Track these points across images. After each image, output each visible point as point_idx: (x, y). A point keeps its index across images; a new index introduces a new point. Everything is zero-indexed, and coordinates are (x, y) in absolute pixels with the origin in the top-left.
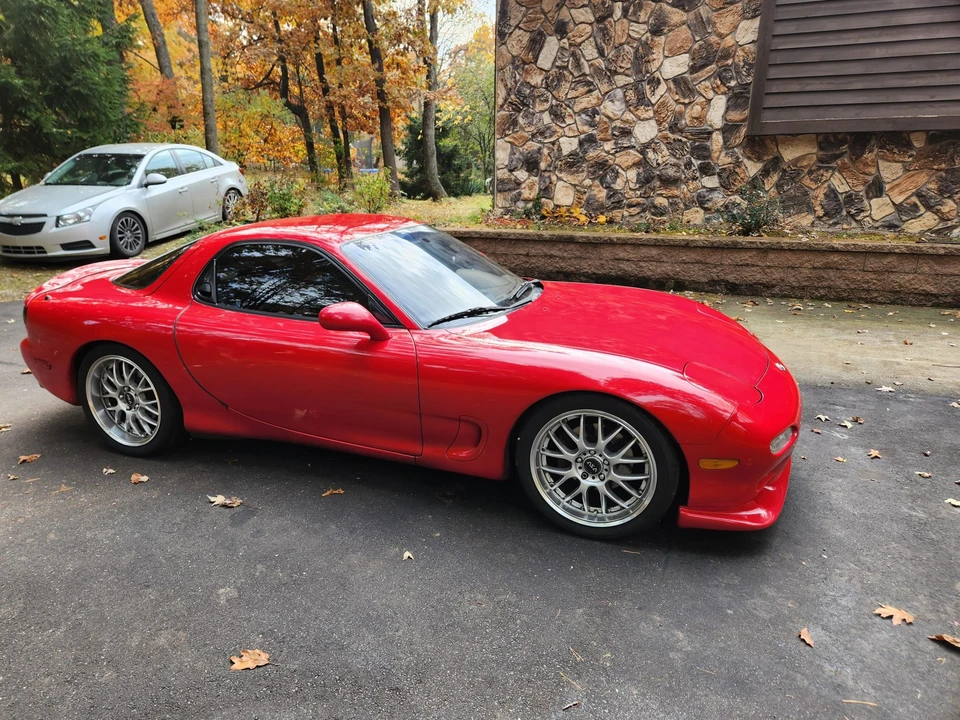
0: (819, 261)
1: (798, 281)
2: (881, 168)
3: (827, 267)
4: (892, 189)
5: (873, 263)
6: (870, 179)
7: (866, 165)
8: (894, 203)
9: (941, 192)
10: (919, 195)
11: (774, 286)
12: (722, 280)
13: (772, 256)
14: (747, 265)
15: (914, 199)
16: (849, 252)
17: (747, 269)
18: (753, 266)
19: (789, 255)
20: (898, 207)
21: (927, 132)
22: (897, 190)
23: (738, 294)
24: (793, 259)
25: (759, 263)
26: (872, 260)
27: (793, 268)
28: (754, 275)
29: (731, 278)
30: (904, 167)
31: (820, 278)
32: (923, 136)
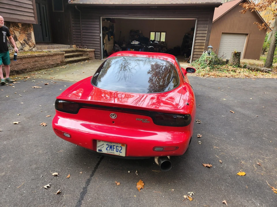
0: (34, 60)
1: (31, 67)
2: (15, 33)
3: (35, 61)
4: (19, 39)
5: (43, 59)
6: (13, 36)
7: (11, 31)
8: (20, 43)
9: (28, 40)
10: (24, 40)
11: (26, 69)
12: (14, 70)
13: (24, 60)
14: (18, 64)
15: (24, 42)
16: (39, 57)
17: (19, 65)
18: (20, 64)
19: (27, 59)
20: (21, 44)
21: (21, 23)
22: (20, 39)
23: (19, 74)
24: (28, 60)
25: (21, 63)
26: (42, 58)
27: (29, 63)
28: (21, 67)
29: (16, 69)
30: (19, 33)
31: (35, 65)
32: (21, 24)
